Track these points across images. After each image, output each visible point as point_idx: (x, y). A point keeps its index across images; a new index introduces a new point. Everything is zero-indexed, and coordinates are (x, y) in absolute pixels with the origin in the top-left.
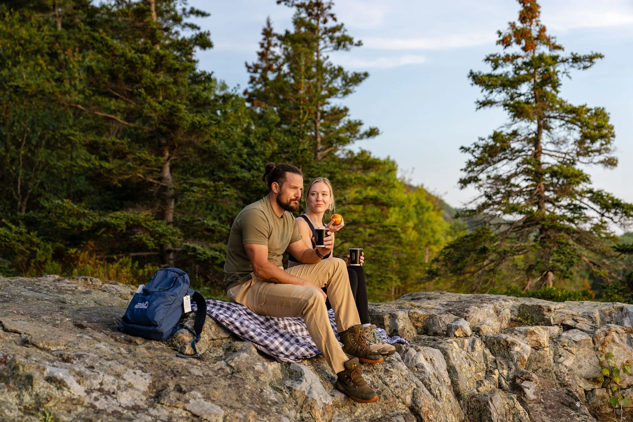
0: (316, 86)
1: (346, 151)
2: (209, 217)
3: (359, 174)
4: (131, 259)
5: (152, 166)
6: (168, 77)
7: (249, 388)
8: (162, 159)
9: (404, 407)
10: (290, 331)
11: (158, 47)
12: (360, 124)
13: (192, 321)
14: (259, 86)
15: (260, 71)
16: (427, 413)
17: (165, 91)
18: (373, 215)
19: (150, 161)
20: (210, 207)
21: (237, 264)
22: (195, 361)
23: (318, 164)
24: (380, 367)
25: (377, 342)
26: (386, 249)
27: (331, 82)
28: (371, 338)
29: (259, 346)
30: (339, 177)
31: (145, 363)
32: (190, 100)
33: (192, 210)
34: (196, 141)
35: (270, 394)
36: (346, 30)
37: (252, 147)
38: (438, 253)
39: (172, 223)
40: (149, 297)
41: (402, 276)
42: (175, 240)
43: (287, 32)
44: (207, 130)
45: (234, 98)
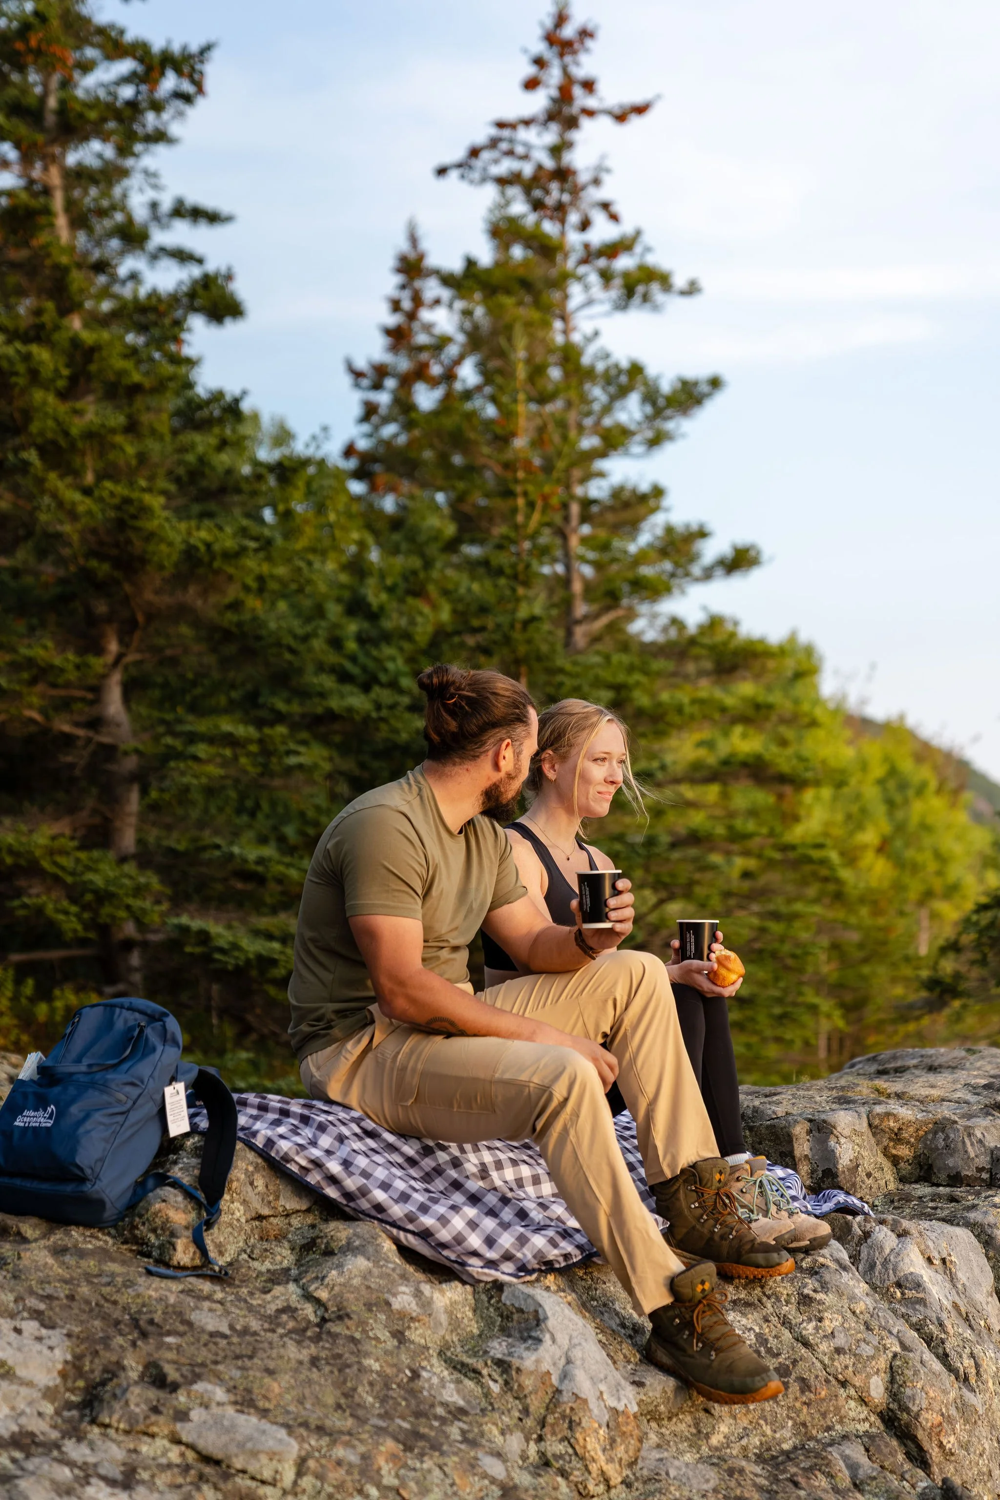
0: (562, 425)
1: (662, 621)
2: (250, 835)
3: (706, 689)
4: (11, 973)
5: (68, 685)
6: (109, 411)
7: (376, 1366)
8: (98, 663)
9: (864, 1412)
10: (498, 1183)
11: (76, 323)
12: (702, 534)
13: (194, 1161)
14: (389, 430)
15: (390, 383)
16: (937, 1430)
17: (102, 454)
18: (753, 813)
19: (62, 670)
20: (249, 803)
21: (327, 977)
22: (206, 1287)
23: (575, 663)
24: (785, 1289)
25: (773, 1209)
26: (795, 916)
27: (607, 409)
28: (752, 1198)
29: (402, 1235)
30: (642, 699)
31: (50, 1297)
32: (178, 480)
33: (195, 814)
34: (199, 603)
35: (443, 1383)
36: (648, 249)
37: (373, 616)
38: (956, 924)
39: (134, 857)
40: (57, 1090)
41: (848, 998)
42: (143, 911)
43: (471, 263)
44: (231, 570)
45: (311, 470)
